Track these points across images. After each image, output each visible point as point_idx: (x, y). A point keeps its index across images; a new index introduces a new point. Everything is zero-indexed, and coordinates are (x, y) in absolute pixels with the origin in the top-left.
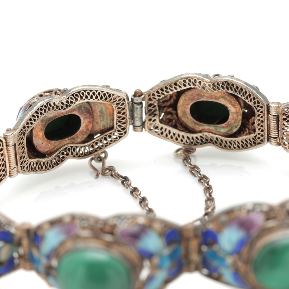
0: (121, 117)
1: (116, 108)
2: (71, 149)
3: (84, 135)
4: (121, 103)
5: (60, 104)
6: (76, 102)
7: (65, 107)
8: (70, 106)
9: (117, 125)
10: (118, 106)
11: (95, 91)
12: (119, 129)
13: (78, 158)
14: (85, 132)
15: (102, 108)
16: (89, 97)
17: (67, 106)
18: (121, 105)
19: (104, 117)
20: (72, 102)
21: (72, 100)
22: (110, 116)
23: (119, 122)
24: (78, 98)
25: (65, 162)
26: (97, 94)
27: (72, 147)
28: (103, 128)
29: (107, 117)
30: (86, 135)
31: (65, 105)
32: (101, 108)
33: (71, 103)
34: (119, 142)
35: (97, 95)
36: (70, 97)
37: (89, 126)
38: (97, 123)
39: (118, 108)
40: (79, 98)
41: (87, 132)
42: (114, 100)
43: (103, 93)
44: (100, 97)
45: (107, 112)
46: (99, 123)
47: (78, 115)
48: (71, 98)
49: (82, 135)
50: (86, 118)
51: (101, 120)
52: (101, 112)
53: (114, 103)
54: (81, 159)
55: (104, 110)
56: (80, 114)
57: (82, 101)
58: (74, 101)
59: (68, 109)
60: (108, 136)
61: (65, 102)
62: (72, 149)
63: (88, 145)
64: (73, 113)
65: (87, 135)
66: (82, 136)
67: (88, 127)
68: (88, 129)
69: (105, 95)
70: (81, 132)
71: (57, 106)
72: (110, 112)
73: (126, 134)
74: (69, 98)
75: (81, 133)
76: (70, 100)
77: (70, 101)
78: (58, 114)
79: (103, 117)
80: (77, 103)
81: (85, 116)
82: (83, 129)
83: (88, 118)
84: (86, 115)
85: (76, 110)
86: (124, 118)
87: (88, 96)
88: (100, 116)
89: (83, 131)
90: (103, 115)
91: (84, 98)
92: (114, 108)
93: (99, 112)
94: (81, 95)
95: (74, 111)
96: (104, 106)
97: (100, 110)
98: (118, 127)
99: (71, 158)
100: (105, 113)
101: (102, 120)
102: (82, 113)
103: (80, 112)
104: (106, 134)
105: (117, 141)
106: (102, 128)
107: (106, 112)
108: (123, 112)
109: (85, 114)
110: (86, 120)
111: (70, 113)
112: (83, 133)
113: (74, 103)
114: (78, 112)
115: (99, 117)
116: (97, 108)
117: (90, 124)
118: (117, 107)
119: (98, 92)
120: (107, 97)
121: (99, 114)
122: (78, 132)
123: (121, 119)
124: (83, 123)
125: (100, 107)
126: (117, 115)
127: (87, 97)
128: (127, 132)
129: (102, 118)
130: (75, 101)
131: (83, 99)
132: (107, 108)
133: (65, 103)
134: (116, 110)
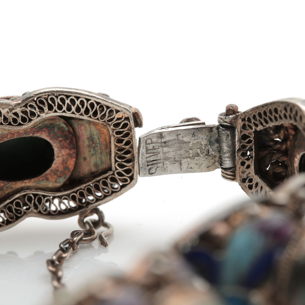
0: (123, 149)
1: (113, 132)
2: (33, 198)
3: (60, 177)
4: (123, 123)
5: (10, 114)
6: (41, 115)
7: (19, 120)
8: (30, 120)
9: (117, 164)
10: (118, 129)
11: (75, 97)
12: (120, 170)
13: (48, 217)
14: (61, 171)
15: (92, 133)
16: (65, 108)
17: (24, 120)
18: (123, 128)
19: (96, 149)
20: (33, 114)
21: (34, 110)
22: (107, 148)
23: (120, 157)
24: (43, 107)
25: (22, 220)
26: (78, 102)
27: (35, 195)
28: (96, 170)
29: (100, 149)
30: (63, 177)
31: (20, 117)
32: (91, 131)
33: (30, 115)
34: (121, 194)
35: (78, 106)
36: (29, 104)
37: (69, 163)
38: (85, 159)
39: (118, 133)
40: (46, 109)
41: (66, 172)
42: (110, 118)
43: (90, 102)
44: (84, 109)
45: (102, 140)
46: (88, 158)
47: (48, 139)
48: (31, 106)
49: (55, 176)
50: (62, 147)
51: (91, 153)
52: (91, 139)
53: (110, 123)
54: (52, 218)
55: (96, 137)
56: (51, 139)
57: (52, 114)
58: (37, 111)
59: (27, 126)
60: (101, 182)
61: (20, 111)
62: (35, 199)
63: (66, 195)
64: (37, 135)
65: (65, 178)
66: (56, 178)
67: (66, 163)
68: (66, 168)
69: (92, 105)
70: (56, 172)
71: (4, 116)
72: (105, 140)
73: (134, 181)
74: (28, 106)
75: (55, 174)
76: (29, 108)
77: (30, 111)
78: (10, 133)
79: (94, 148)
80: (43, 116)
81: (62, 144)
82: (58, 167)
83: (66, 148)
84: (63, 142)
85: (44, 131)
86: (128, 152)
87: (63, 106)
88: (89, 146)
89: (57, 170)
90: (94, 145)
91: (55, 108)
92: (111, 133)
93: (88, 138)
94: (50, 102)
95: (40, 132)
96: (95, 128)
97: (88, 136)
98: (118, 168)
99: (34, 214)
100: (98, 142)
101: (93, 155)
102: (55, 137)
103: (52, 134)
104: (98, 179)
105: (116, 193)
106: (94, 169)
107: (99, 139)
108: (126, 139)
109: (61, 139)
110: (63, 151)
111: (33, 134)
112: (59, 173)
113: (37, 115)
114: (47, 134)
115: (88, 149)
116: (83, 132)
117: (71, 158)
118: (115, 131)
119: (80, 100)
120: (96, 111)
121: (87, 143)
122: (48, 171)
123: (122, 152)
124: (58, 157)
125: (88, 129)
126: (115, 145)
127: (60, 108)
128: (135, 177)
129: (92, 150)
130: (39, 113)
131: (54, 110)
132: (101, 133)
133: (20, 114)
134: (114, 136)
